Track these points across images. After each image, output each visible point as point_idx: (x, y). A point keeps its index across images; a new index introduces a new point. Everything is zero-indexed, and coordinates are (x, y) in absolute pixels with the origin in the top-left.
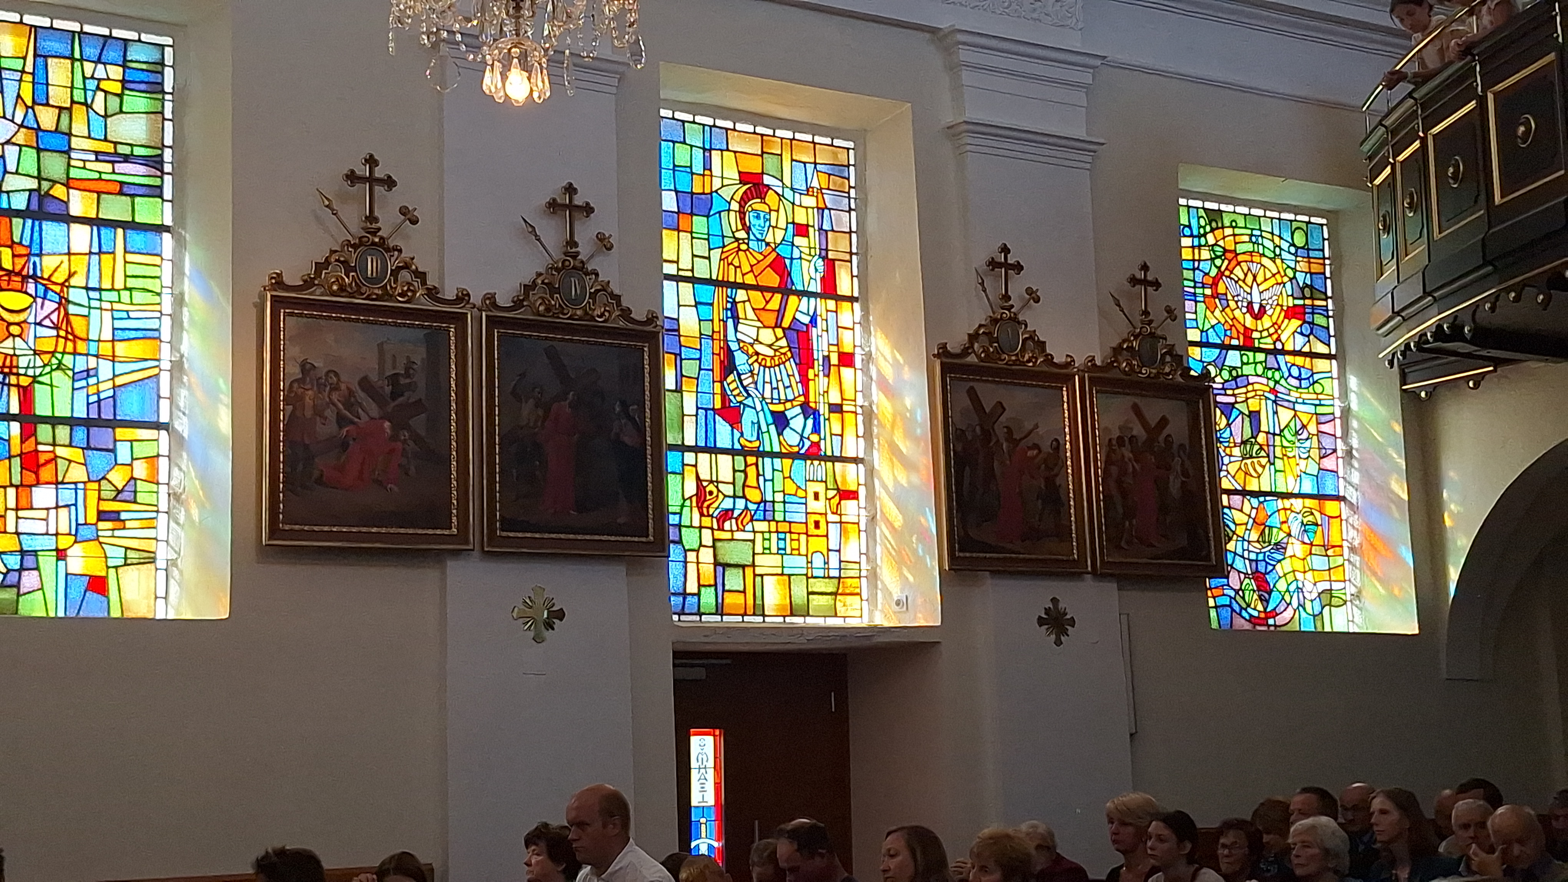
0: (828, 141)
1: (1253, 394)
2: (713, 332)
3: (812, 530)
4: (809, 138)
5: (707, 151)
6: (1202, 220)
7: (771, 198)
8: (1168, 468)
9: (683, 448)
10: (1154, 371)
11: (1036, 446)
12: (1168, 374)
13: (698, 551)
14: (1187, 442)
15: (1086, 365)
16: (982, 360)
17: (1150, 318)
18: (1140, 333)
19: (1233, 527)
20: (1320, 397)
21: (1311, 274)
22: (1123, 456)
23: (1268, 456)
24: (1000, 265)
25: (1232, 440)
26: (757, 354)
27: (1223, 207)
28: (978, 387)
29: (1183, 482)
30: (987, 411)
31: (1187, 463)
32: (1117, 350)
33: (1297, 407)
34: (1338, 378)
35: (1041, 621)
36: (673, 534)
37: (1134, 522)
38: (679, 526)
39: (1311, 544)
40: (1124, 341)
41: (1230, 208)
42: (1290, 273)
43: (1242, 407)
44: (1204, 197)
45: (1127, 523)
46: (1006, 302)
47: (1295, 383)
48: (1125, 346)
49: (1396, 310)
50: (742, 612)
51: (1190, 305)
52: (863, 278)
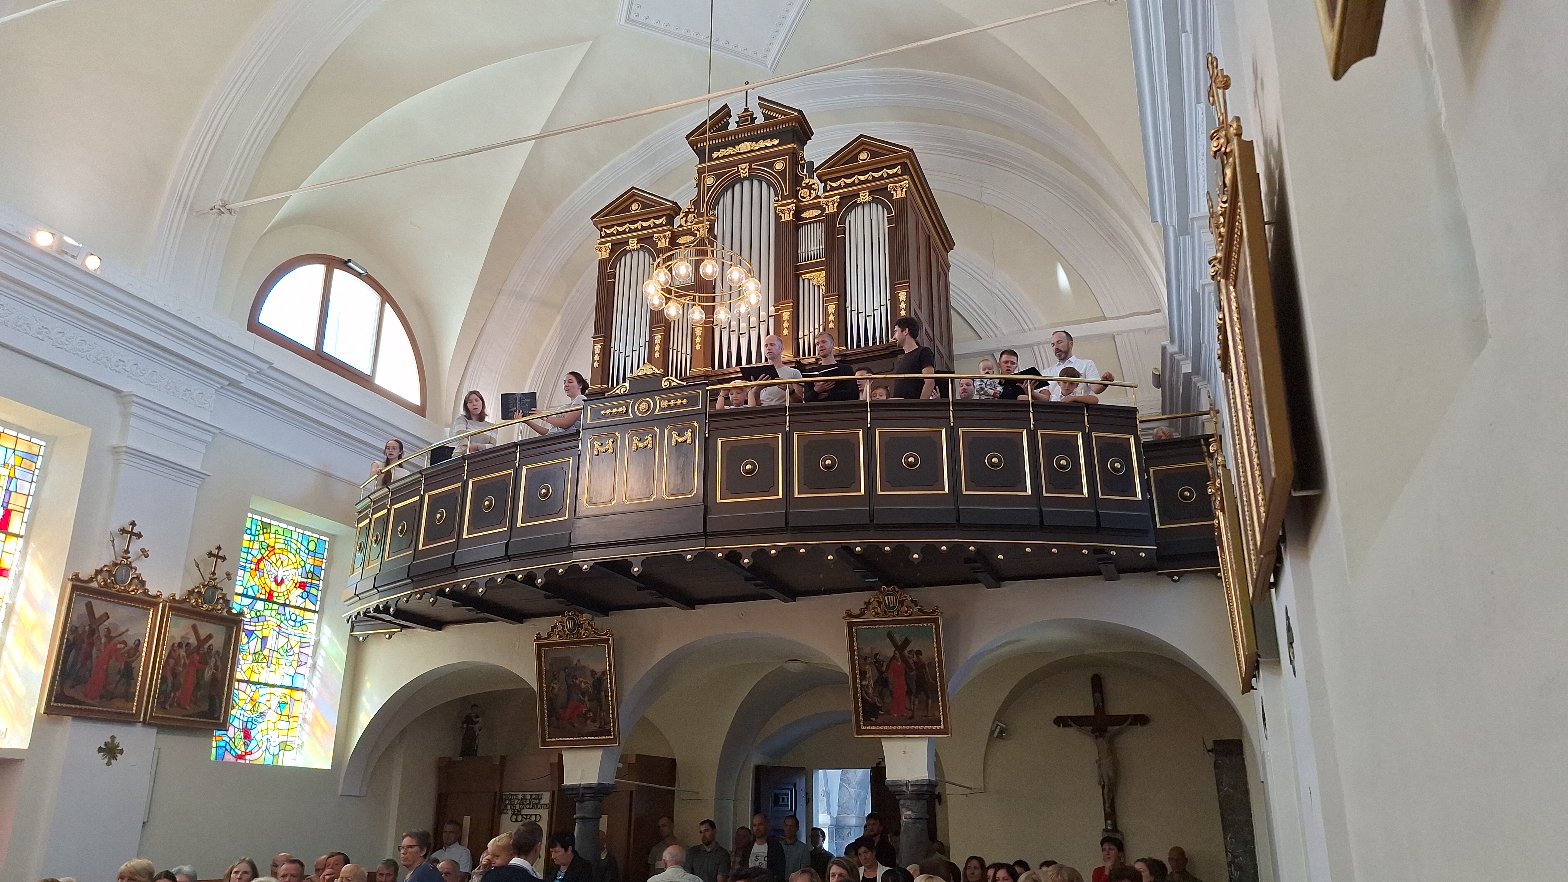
0: (28, 438)
1: (267, 626)
4: (15, 434)
6: (258, 527)
8: (207, 664)
10: (211, 607)
11: (124, 642)
12: (220, 610)
14: (221, 650)
15: (168, 598)
16: (101, 586)
17: (215, 577)
18: (208, 584)
19: (237, 700)
20: (304, 633)
21: (314, 566)
22: (180, 654)
23: (268, 662)
24: (127, 532)
25: (248, 651)
27: (273, 522)
28: (94, 602)
30: (97, 617)
31: (217, 663)
32: (191, 593)
33: (290, 637)
34: (317, 624)
35: (100, 750)
37: (177, 694)
39: (281, 715)
40: (196, 588)
41: (276, 523)
42: (303, 564)
43: (259, 634)
44: (263, 515)
45: (173, 694)
46: (126, 554)
47: (293, 623)
48: (196, 591)
49: (357, 594)
51: (241, 572)
52: (30, 524)
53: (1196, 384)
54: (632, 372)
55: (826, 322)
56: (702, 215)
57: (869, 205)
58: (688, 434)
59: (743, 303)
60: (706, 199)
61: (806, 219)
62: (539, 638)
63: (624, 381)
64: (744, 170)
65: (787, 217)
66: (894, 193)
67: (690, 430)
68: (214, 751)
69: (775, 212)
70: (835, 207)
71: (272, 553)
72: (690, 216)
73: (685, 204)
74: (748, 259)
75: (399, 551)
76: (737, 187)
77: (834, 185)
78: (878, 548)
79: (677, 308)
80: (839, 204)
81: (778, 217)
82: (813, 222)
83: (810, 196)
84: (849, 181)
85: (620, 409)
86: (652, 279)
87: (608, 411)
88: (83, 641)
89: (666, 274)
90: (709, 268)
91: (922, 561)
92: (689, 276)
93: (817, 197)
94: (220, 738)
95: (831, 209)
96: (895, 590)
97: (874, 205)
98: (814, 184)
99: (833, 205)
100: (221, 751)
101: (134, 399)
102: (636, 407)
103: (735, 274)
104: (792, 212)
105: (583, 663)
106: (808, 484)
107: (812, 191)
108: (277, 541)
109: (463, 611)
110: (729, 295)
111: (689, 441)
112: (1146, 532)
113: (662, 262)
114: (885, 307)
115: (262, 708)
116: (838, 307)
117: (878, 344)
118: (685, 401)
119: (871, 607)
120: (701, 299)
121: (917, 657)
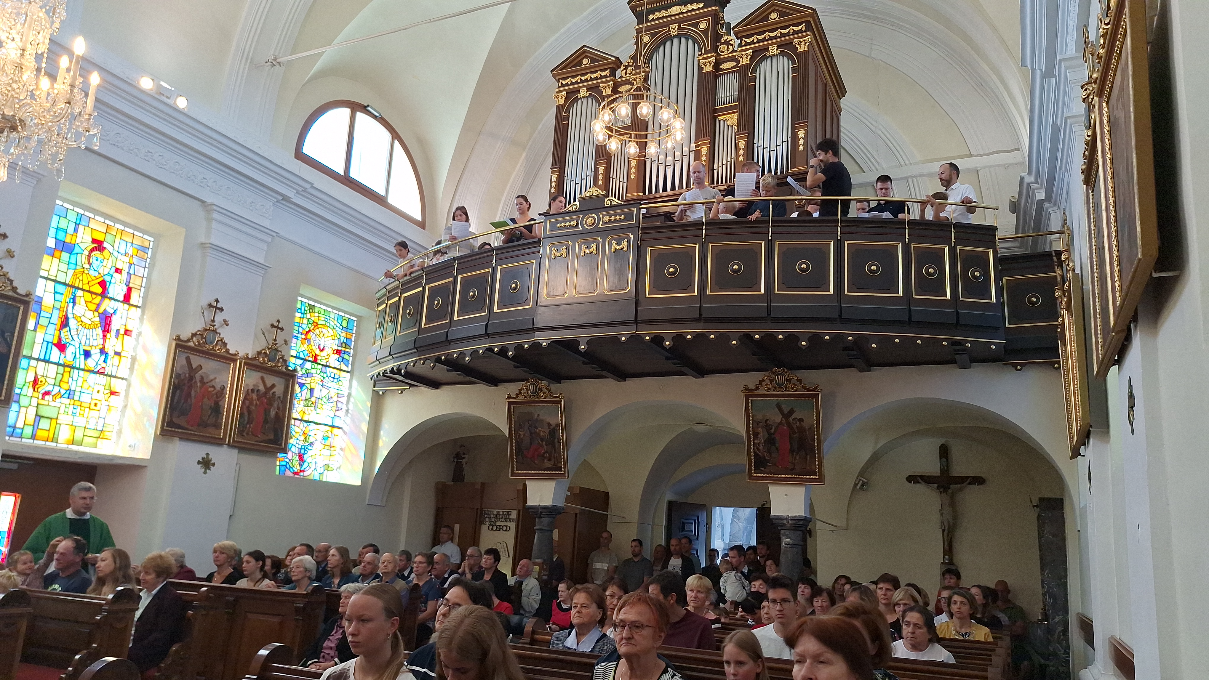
1: (313, 381)
2: (61, 307)
3: (92, 406)
4: (132, 231)
5: (77, 225)
6: (306, 308)
7: (105, 252)
8: (272, 405)
9: (30, 358)
10: (274, 364)
11: (213, 387)
12: (279, 367)
13: (27, 408)
14: (282, 396)
15: (244, 356)
16: (195, 345)
17: (276, 342)
18: (271, 348)
19: (293, 433)
20: (340, 387)
21: (347, 338)
22: (252, 398)
23: (315, 407)
24: (213, 307)
25: (301, 398)
26: (82, 321)
27: (317, 305)
28: (191, 357)
29: (277, 412)
30: (194, 367)
31: (280, 405)
32: (259, 353)
33: (330, 389)
34: (349, 381)
35: (199, 462)
36: (15, 398)
37: (252, 425)
38: (19, 395)
39: (325, 445)
40: (263, 350)
41: (319, 305)
42: (338, 336)
43: (307, 385)
44: (310, 298)
45: (248, 426)
46: (213, 323)
47: (332, 379)
48: (263, 352)
49: (377, 359)
50: (46, 440)
51: (294, 340)
52: (145, 298)
53: (1047, 209)
54: (581, 193)
55: (737, 156)
56: (640, 67)
57: (776, 57)
58: (625, 244)
59: (670, 139)
60: (643, 53)
61: (723, 70)
62: (509, 397)
63: (575, 201)
64: (674, 29)
65: (708, 68)
66: (798, 46)
67: (626, 240)
68: (278, 468)
69: (699, 64)
70: (748, 60)
71: (316, 327)
72: (630, 69)
73: (625, 59)
74: (675, 102)
75: (407, 329)
76: (668, 44)
77: (748, 40)
78: (772, 337)
79: (617, 143)
80: (752, 56)
81: (700, 69)
82: (729, 73)
83: (728, 50)
84: (760, 37)
85: (572, 223)
86: (598, 119)
87: (563, 224)
88: (184, 384)
89: (610, 114)
90: (644, 110)
91: (808, 348)
92: (628, 116)
93: (734, 51)
94: (282, 459)
95: (745, 61)
96: (784, 371)
97: (781, 57)
98: (731, 40)
99: (747, 57)
100: (283, 469)
101: (215, 208)
102: (584, 222)
103: (665, 114)
104: (713, 64)
105: (541, 417)
106: (718, 284)
107: (730, 46)
108: (320, 318)
109: (454, 375)
110: (658, 133)
111: (625, 249)
112: (997, 328)
113: (606, 105)
114: (786, 143)
115: (311, 440)
116: (747, 143)
117: (779, 174)
118: (622, 217)
119: (764, 383)
120: (636, 137)
121: (800, 423)
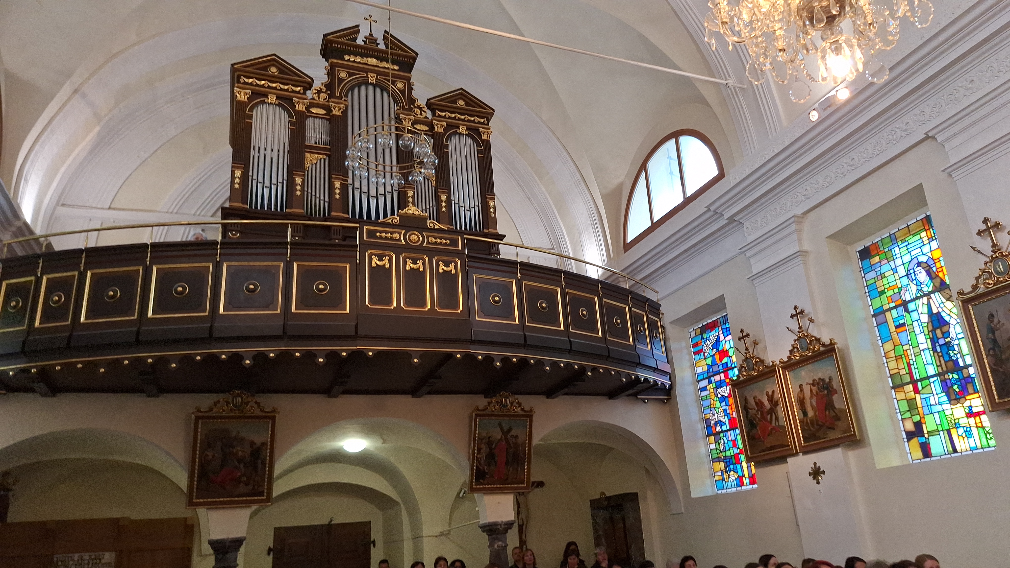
58: (452, 267)
62: (199, 410)
67: (453, 264)
85: (394, 236)
87: (383, 235)
96: (509, 395)
102: (407, 237)
105: (243, 436)
111: (453, 272)
118: (448, 241)
119: (492, 405)
121: (516, 440)
